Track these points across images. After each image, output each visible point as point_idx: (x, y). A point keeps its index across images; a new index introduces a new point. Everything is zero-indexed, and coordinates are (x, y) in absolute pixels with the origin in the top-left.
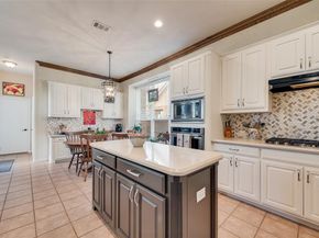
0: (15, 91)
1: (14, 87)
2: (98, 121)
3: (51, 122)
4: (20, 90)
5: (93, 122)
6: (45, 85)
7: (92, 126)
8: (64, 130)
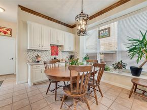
0: (5, 33)
1: (4, 30)
2: (60, 53)
3: (30, 53)
4: (9, 32)
5: (57, 54)
6: (25, 25)
7: (56, 56)
8: (39, 59)
